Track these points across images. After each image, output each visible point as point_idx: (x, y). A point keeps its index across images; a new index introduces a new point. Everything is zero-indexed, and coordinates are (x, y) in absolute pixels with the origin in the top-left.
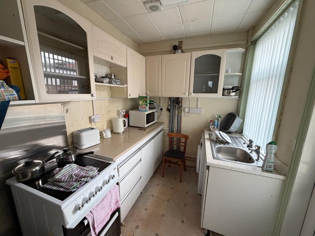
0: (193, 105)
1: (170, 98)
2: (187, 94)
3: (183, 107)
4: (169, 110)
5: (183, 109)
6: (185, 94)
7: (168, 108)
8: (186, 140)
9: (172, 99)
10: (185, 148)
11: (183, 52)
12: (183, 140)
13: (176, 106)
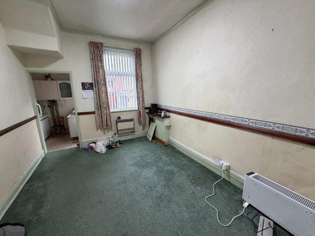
0: (63, 102)
1: (49, 101)
2: (58, 98)
3: (58, 104)
4: (49, 106)
5: (58, 105)
6: (57, 98)
7: (48, 105)
8: (63, 119)
9: (50, 101)
10: (63, 123)
11: (52, 80)
12: (61, 119)
13: (53, 104)
